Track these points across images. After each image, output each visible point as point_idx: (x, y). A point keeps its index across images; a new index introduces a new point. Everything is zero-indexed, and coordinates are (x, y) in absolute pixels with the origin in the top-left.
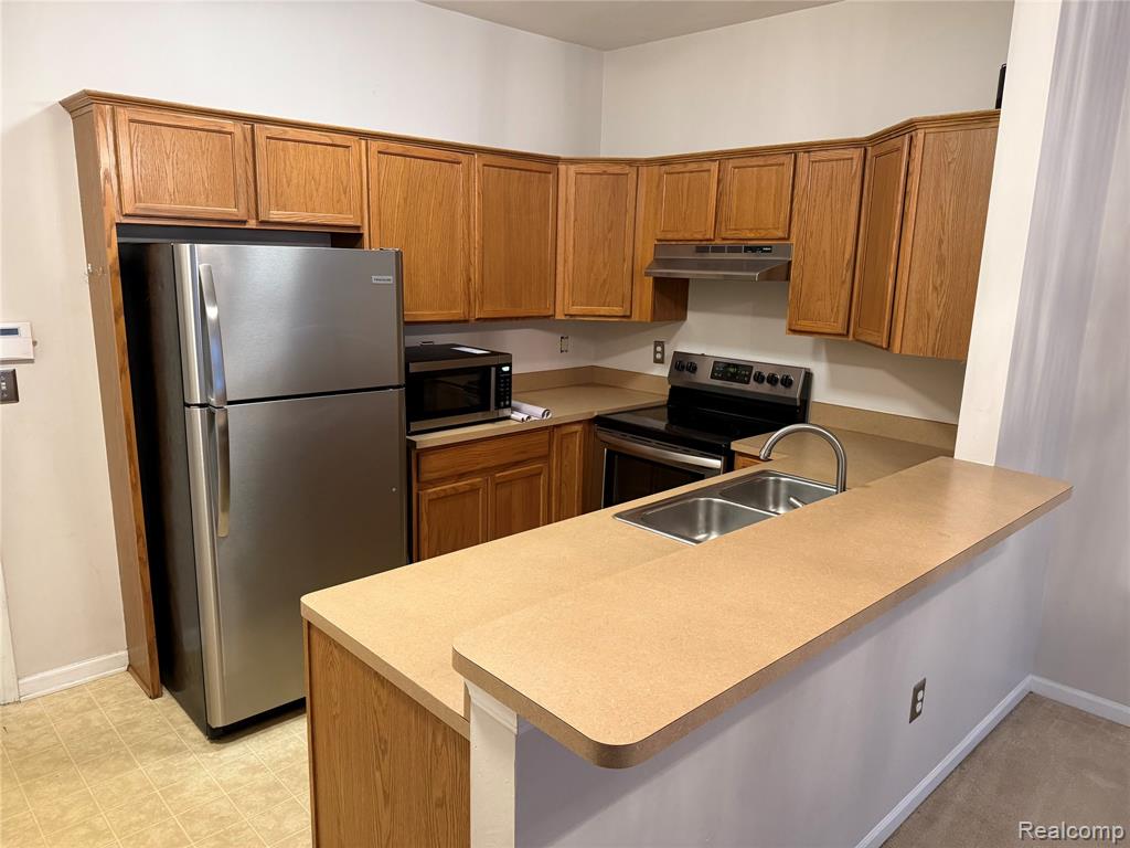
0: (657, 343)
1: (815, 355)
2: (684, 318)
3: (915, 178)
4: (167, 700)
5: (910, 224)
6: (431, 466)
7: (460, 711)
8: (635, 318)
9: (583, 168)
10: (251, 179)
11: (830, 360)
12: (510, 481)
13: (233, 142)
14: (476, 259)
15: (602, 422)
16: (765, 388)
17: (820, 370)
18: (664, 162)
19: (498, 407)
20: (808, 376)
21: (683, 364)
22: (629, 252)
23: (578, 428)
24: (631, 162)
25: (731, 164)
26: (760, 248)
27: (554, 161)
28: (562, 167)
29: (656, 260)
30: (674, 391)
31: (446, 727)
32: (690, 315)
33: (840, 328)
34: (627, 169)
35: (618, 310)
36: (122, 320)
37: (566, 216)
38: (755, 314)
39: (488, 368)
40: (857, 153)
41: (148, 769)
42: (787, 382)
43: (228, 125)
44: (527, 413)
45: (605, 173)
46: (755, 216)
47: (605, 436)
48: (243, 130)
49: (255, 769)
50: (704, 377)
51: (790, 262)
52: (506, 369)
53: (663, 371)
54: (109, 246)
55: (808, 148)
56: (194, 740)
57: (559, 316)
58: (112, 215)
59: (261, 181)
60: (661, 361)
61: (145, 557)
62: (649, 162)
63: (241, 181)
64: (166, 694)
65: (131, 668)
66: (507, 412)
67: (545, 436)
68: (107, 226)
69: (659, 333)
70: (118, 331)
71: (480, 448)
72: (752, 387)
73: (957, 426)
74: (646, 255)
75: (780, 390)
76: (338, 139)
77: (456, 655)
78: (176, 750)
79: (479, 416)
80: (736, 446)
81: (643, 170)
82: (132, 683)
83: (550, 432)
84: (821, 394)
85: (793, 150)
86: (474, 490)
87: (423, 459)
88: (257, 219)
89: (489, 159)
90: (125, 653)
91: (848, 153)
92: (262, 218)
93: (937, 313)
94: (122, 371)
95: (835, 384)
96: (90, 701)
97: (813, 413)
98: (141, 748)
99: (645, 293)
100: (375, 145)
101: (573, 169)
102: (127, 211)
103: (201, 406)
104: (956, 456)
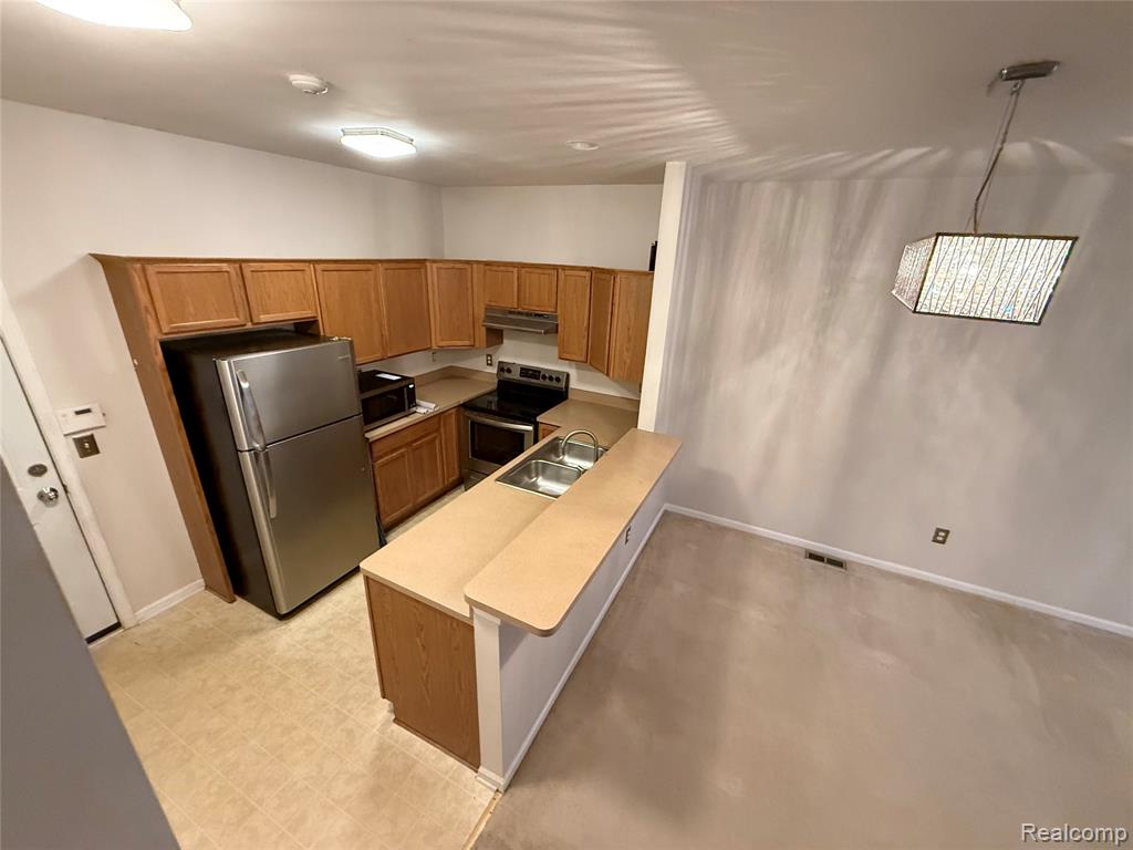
0: (488, 355)
1: (570, 366)
2: (502, 342)
3: (617, 298)
4: (240, 603)
5: (615, 318)
6: (377, 449)
7: (468, 615)
8: (477, 345)
9: (441, 265)
10: (244, 297)
11: (578, 368)
12: (421, 446)
13: (229, 278)
14: (385, 322)
15: (468, 406)
16: (547, 382)
17: (573, 373)
18: (488, 264)
19: (410, 408)
20: (568, 375)
21: (503, 368)
22: (471, 312)
23: (454, 410)
24: (468, 262)
25: (524, 270)
26: (542, 315)
27: (422, 262)
28: (428, 264)
29: (487, 317)
30: (499, 381)
31: (458, 620)
32: (504, 341)
33: (583, 359)
34: (466, 266)
35: (467, 343)
36: (174, 398)
37: (433, 292)
38: (540, 343)
39: (401, 389)
40: (587, 274)
41: (247, 646)
42: (558, 380)
43: (225, 266)
44: (425, 408)
45: (453, 268)
46: (539, 300)
47: (468, 413)
48: (235, 269)
49: (312, 630)
50: (515, 375)
51: (557, 325)
52: (411, 386)
53: (494, 370)
54: (157, 354)
55: (564, 268)
56: (268, 622)
57: (434, 347)
58: (155, 336)
59: (251, 298)
60: (491, 365)
61: (213, 528)
62: (478, 262)
63: (238, 300)
64: (239, 599)
65: (208, 587)
66: (414, 409)
67: (436, 420)
68: (153, 341)
69: (489, 351)
70: (171, 406)
71: (402, 433)
72: (541, 381)
73: (639, 401)
74: (481, 313)
75: (554, 384)
76: (296, 266)
77: (466, 596)
78: (261, 629)
79: (399, 415)
80: (538, 419)
81: (475, 266)
82: (212, 597)
83: (438, 417)
84: (573, 384)
85: (555, 267)
86: (403, 455)
87: (373, 446)
88: (252, 321)
89: (386, 265)
90: (202, 580)
91: (584, 273)
92: (255, 321)
93: (628, 361)
94: (179, 429)
95: (580, 380)
96: (189, 614)
97: (571, 396)
98: (238, 634)
99: (482, 333)
100: (319, 267)
101: (435, 265)
102: (164, 331)
103: (249, 451)
104: (639, 427)
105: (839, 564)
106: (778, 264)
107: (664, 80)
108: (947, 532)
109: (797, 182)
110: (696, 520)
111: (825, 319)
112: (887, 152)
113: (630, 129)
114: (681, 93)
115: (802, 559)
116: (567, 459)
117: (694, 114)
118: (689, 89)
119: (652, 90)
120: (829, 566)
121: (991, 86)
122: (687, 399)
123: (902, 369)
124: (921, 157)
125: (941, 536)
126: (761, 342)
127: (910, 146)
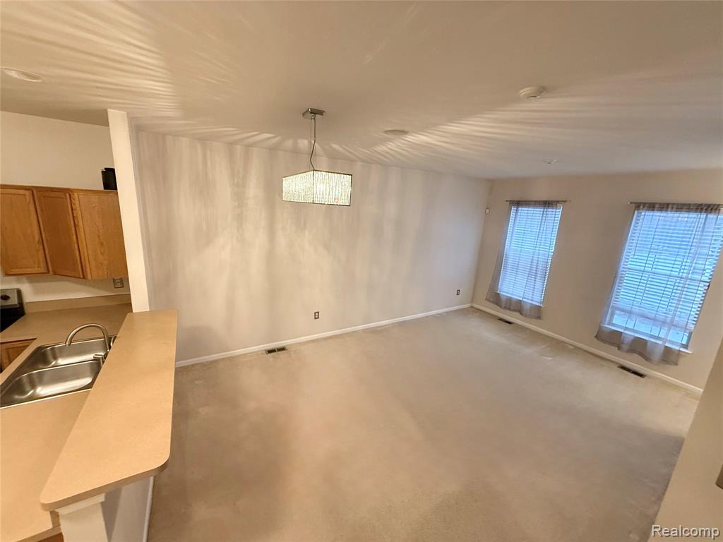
1: (18, 282)
11: (33, 282)
17: (27, 288)
20: (20, 291)
33: (41, 270)
40: (26, 193)
42: (5, 297)
84: (30, 298)
91: (23, 192)
95: (37, 292)
97: (29, 309)
104: (134, 311)
105: (283, 349)
106: (204, 189)
107: (146, 56)
108: (318, 313)
109: (204, 140)
110: (193, 365)
111: (240, 219)
112: (256, 133)
113: (91, 77)
114: (154, 68)
115: (265, 355)
116: (61, 361)
117: (157, 84)
118: (159, 67)
119: (130, 58)
120: (280, 352)
121: (304, 114)
122: (162, 285)
123: (282, 240)
124: (269, 138)
125: (317, 315)
126: (206, 237)
127: (266, 133)
